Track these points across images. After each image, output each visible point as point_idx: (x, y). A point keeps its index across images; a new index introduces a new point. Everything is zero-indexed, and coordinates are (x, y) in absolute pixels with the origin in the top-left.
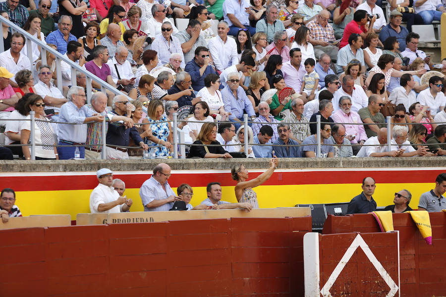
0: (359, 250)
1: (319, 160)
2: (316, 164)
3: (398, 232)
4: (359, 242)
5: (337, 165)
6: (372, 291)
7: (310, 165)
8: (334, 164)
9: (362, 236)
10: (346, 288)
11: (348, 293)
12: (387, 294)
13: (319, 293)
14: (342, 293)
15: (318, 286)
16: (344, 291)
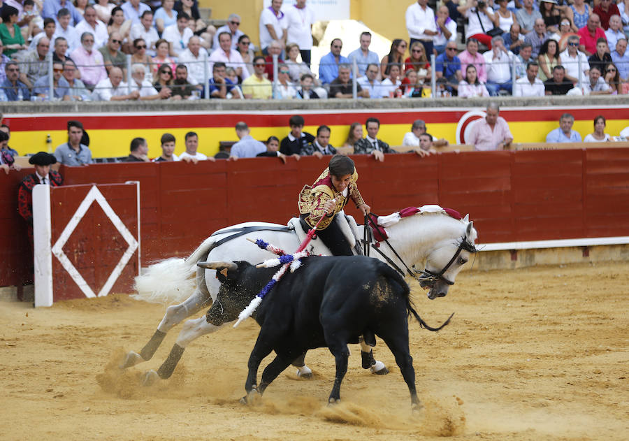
0: (95, 205)
1: (51, 104)
2: (48, 108)
3: (138, 183)
4: (95, 194)
5: (72, 110)
6: (109, 248)
7: (41, 109)
8: (68, 108)
9: (98, 187)
10: (81, 245)
11: (83, 251)
12: (125, 251)
13: (50, 251)
14: (75, 250)
15: (49, 244)
16: (78, 248)
